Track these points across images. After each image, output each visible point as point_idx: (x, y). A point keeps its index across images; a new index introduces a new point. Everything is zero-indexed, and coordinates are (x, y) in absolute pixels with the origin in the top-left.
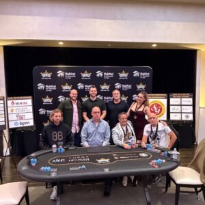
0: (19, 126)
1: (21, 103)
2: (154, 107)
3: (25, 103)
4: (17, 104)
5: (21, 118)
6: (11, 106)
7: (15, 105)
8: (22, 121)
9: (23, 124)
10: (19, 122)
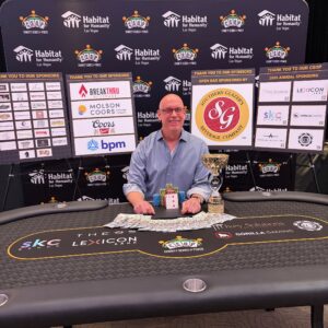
0: (100, 151)
1: (103, 92)
2: (218, 108)
3: (114, 91)
4: (93, 91)
5: (105, 132)
6: (80, 97)
7: (88, 96)
8: (107, 140)
9: (109, 146)
10: (98, 140)
